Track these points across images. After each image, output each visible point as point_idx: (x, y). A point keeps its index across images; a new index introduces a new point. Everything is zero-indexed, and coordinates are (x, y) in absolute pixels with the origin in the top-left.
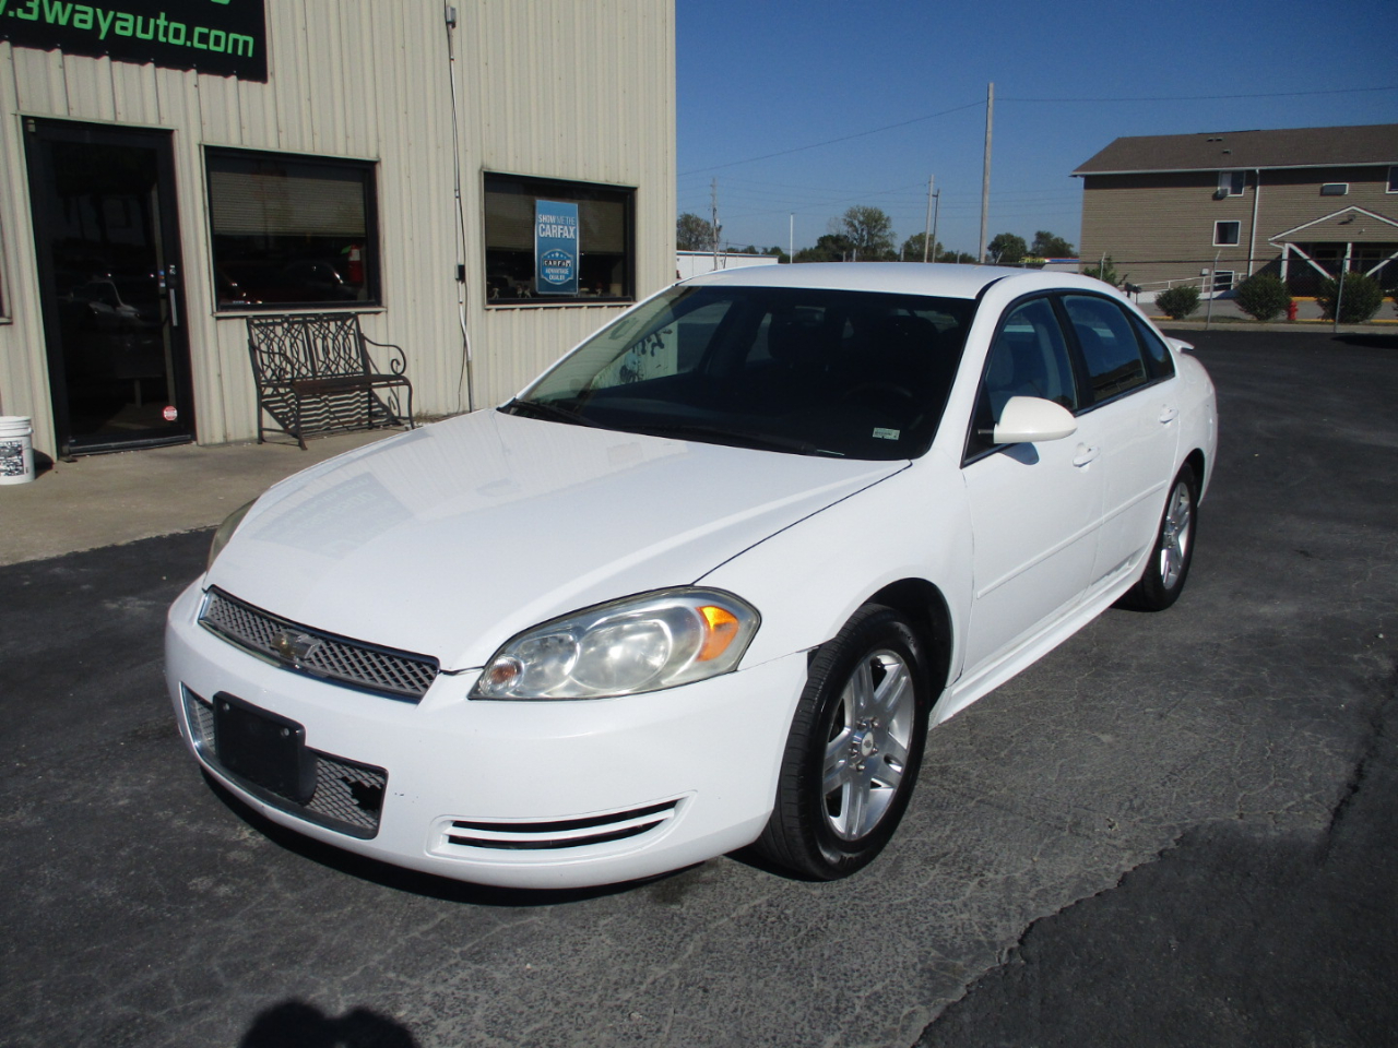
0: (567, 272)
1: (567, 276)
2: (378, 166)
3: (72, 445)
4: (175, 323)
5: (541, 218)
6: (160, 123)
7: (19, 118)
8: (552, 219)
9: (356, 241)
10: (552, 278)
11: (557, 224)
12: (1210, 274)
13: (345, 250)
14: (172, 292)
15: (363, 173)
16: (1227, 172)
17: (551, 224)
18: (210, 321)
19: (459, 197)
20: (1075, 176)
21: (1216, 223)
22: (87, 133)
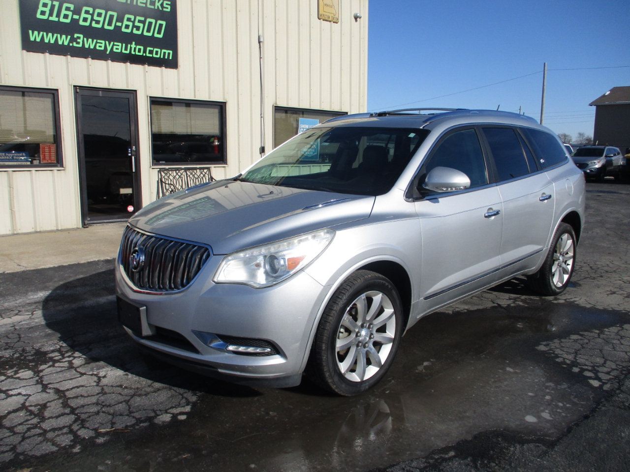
0: (314, 150)
1: (314, 153)
2: (227, 104)
3: (89, 221)
4: (134, 171)
5: (301, 126)
6: (131, 87)
7: (72, 86)
8: (307, 127)
9: (216, 137)
13: (212, 141)
14: (133, 158)
15: (221, 107)
17: (306, 129)
18: (149, 169)
19: (263, 117)
20: (591, 105)
22: (101, 92)
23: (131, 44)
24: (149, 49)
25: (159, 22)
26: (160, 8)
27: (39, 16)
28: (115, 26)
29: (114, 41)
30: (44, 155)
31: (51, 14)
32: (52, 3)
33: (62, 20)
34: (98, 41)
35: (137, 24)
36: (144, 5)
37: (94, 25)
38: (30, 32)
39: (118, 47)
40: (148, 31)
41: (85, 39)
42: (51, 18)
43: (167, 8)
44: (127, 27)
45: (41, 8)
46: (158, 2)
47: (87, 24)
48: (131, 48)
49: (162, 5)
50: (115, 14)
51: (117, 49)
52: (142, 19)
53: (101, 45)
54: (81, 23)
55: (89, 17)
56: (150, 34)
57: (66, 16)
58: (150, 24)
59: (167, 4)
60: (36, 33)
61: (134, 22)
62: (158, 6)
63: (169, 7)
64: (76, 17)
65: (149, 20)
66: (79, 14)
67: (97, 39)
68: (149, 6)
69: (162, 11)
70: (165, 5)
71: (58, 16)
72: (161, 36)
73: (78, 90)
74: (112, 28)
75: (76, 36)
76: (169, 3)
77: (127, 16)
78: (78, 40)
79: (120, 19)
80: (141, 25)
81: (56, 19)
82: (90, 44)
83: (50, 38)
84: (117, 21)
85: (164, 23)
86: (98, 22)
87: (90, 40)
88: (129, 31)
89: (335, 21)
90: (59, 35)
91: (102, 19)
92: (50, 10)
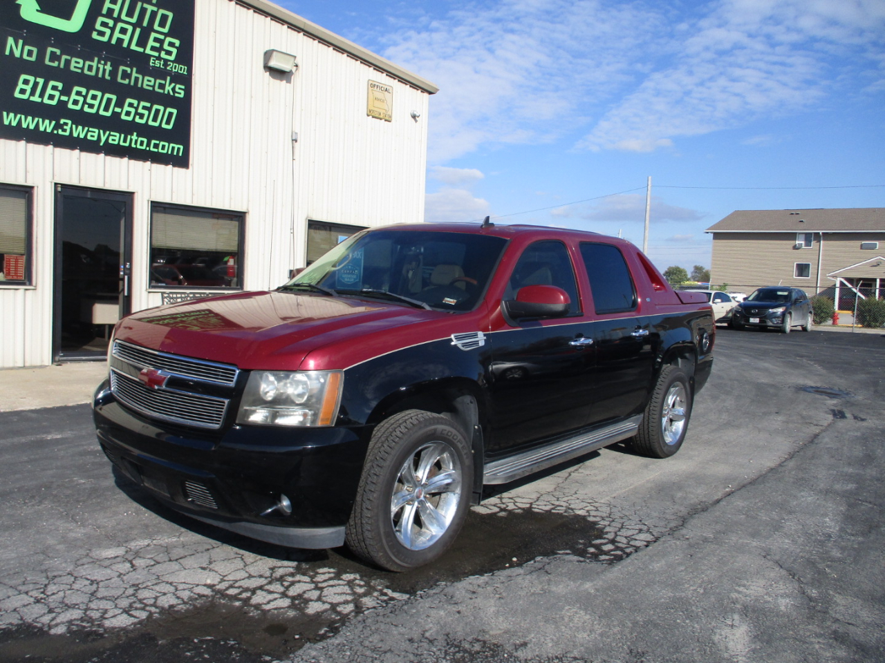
0: (355, 277)
1: (355, 279)
2: (247, 215)
3: (61, 356)
4: (126, 294)
6: (128, 188)
7: (53, 184)
9: (232, 254)
10: (346, 280)
13: (226, 259)
14: (126, 277)
15: (238, 218)
16: (802, 233)
18: (144, 293)
19: (293, 233)
20: (708, 233)
21: (795, 264)
22: (89, 192)
23: (132, 135)
24: (153, 142)
25: (169, 110)
26: (171, 93)
27: (17, 95)
28: (113, 111)
29: (110, 131)
30: (9, 269)
31: (33, 93)
32: (35, 79)
33: (46, 101)
34: (91, 129)
35: (140, 111)
36: (151, 89)
37: (86, 109)
38: (5, 113)
39: (116, 138)
40: (155, 120)
41: (74, 126)
42: (32, 99)
43: (180, 93)
44: (128, 114)
45: (20, 85)
46: (170, 84)
47: (78, 108)
48: (131, 140)
49: (173, 89)
50: (114, 97)
51: (113, 140)
52: (148, 105)
53: (93, 134)
54: (70, 106)
55: (81, 99)
56: (156, 124)
57: (51, 97)
58: (157, 111)
59: (180, 89)
60: (12, 115)
61: (137, 108)
62: (168, 91)
63: (182, 92)
64: (64, 98)
65: (156, 107)
66: (69, 95)
67: (89, 126)
68: (157, 89)
69: (174, 96)
70: (177, 90)
71: (42, 95)
72: (170, 127)
74: (108, 114)
75: (62, 121)
76: (183, 87)
77: (129, 100)
78: (65, 127)
79: (120, 104)
80: (146, 113)
81: (39, 100)
82: (79, 132)
83: (29, 123)
84: (116, 105)
85: (175, 111)
86: (91, 106)
87: (80, 128)
88: (130, 118)
89: (387, 118)
90: (41, 120)
91: (97, 102)
92: (32, 89)
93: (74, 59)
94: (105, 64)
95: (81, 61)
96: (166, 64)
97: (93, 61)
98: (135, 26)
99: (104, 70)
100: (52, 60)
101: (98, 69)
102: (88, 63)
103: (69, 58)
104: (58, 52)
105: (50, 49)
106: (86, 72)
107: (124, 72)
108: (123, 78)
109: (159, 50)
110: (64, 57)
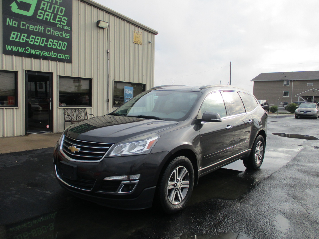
2: (93, 80)
3: (29, 132)
4: (50, 109)
5: (125, 90)
6: (51, 71)
7: (24, 70)
8: (128, 90)
9: (87, 94)
11: (128, 91)
12: (282, 103)
13: (85, 95)
14: (50, 103)
15: (90, 80)
16: (285, 81)
17: (127, 91)
18: (57, 109)
19: (109, 86)
21: (283, 91)
23: (52, 52)
24: (59, 54)
25: (64, 43)
26: (65, 37)
27: (11, 39)
28: (45, 44)
29: (44, 51)
31: (16, 38)
32: (17, 33)
33: (21, 41)
35: (54, 43)
36: (58, 35)
37: (35, 43)
38: (7, 46)
39: (46, 53)
40: (59, 46)
41: (31, 50)
42: (16, 40)
43: (68, 37)
44: (50, 45)
45: (12, 36)
46: (64, 34)
47: (32, 43)
48: (51, 54)
49: (66, 35)
50: (45, 39)
52: (57, 41)
53: (38, 52)
54: (30, 42)
55: (33, 40)
56: (60, 48)
57: (23, 39)
58: (60, 43)
59: (68, 35)
60: (9, 46)
61: (53, 43)
62: (64, 36)
64: (27, 40)
66: (29, 38)
67: (36, 50)
68: (60, 36)
69: (66, 38)
71: (20, 39)
72: (64, 49)
73: (27, 72)
74: (43, 45)
75: (27, 48)
77: (50, 40)
78: (28, 50)
80: (56, 44)
81: (19, 41)
83: (15, 49)
84: (46, 42)
85: (66, 43)
86: (37, 42)
87: (33, 50)
89: (140, 44)
90: (19, 48)
91: (39, 41)
92: (16, 36)
93: (31, 26)
94: (42, 27)
95: (33, 26)
96: (63, 27)
97: (37, 26)
98: (52, 13)
99: (41, 29)
100: (23, 26)
101: (39, 29)
102: (35, 27)
103: (29, 25)
104: (25, 23)
105: (22, 22)
106: (35, 30)
107: (48, 30)
108: (48, 32)
109: (60, 21)
110: (27, 25)
